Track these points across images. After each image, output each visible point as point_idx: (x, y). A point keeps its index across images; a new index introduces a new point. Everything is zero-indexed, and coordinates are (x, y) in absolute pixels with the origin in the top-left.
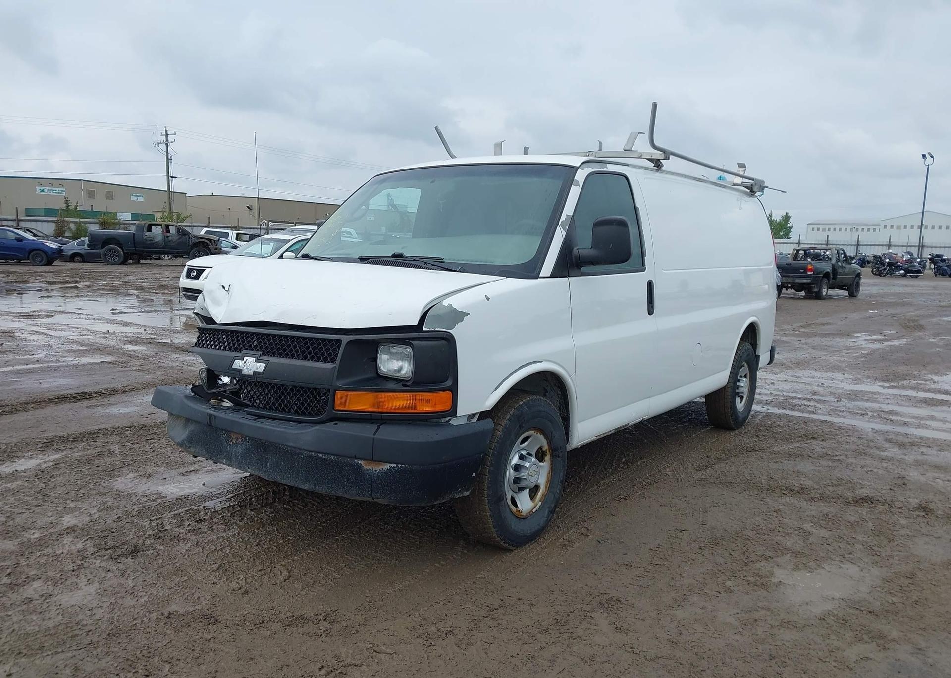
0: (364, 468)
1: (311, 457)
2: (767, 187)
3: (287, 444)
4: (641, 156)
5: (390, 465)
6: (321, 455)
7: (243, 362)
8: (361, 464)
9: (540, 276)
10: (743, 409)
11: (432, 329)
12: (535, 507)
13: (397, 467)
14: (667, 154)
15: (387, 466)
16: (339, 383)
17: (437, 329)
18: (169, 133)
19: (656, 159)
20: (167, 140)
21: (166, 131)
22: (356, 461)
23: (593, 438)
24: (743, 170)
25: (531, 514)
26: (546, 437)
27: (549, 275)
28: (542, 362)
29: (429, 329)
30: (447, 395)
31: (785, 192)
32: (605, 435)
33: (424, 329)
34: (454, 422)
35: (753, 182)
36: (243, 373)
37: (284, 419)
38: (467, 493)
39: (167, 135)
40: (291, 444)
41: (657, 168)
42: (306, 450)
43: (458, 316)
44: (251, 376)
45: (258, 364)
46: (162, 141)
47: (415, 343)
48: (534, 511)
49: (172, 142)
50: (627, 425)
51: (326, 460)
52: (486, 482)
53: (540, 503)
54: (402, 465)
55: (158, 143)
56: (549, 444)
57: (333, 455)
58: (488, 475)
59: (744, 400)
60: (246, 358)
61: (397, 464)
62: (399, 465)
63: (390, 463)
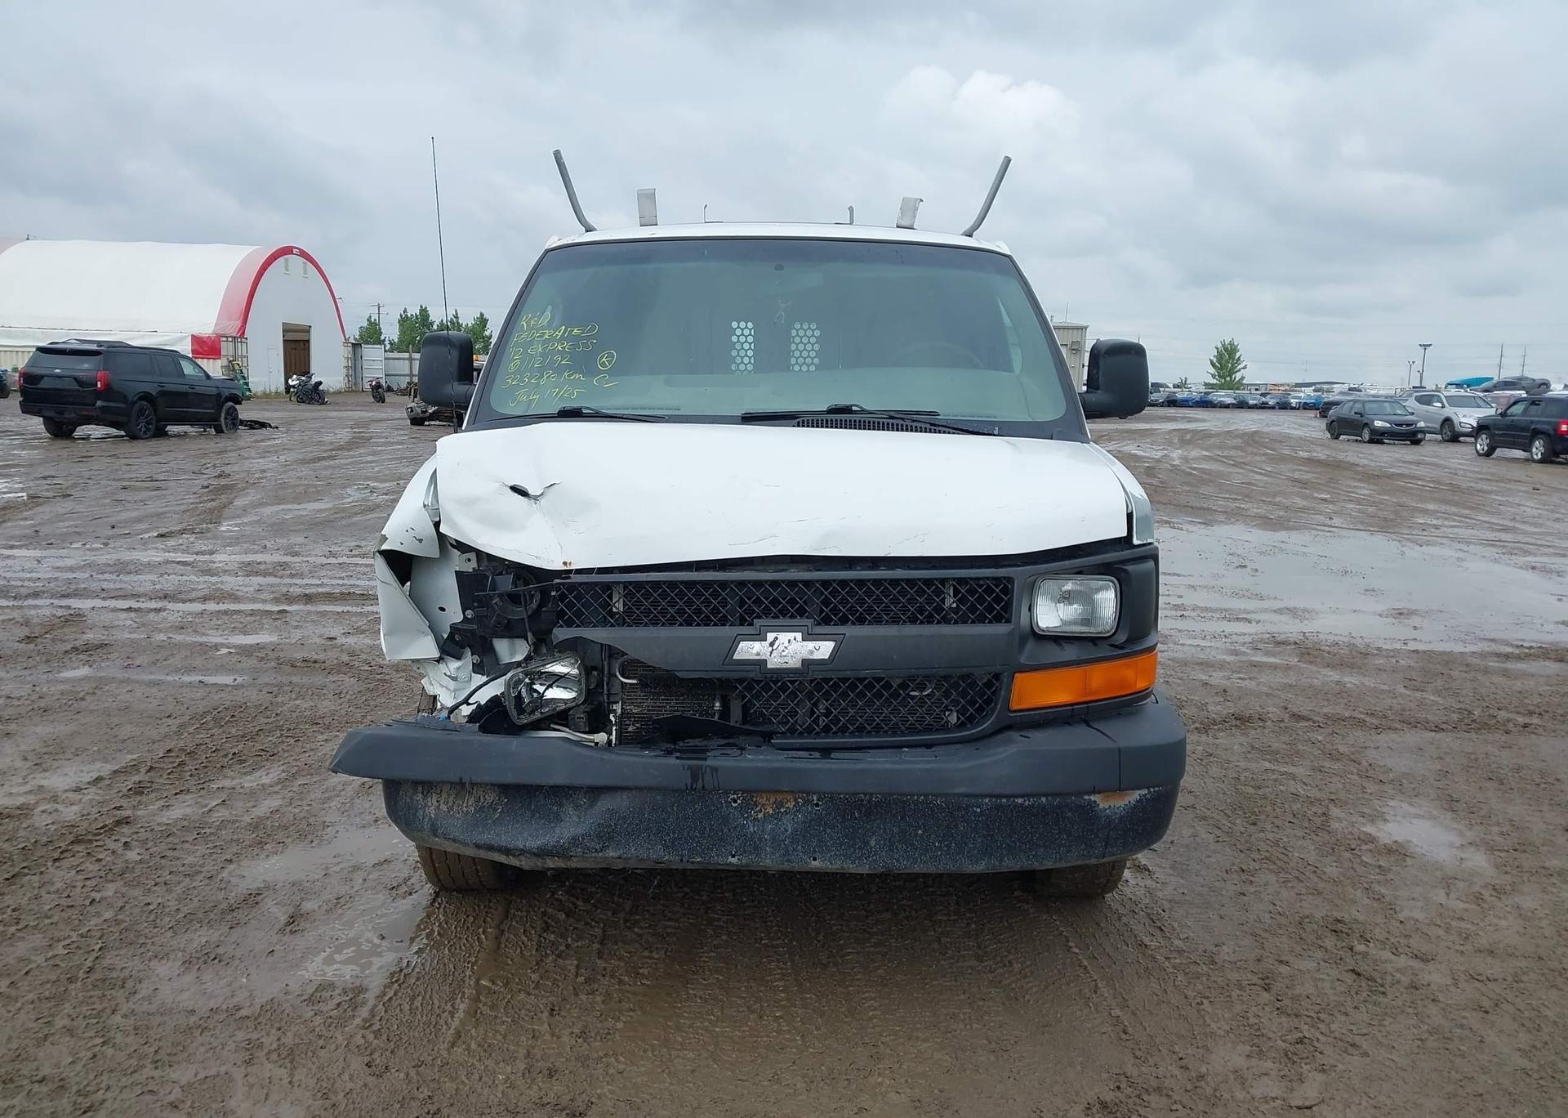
0: (1101, 806)
1: (999, 807)
3: (950, 791)
5: (1138, 792)
6: (1020, 801)
7: (766, 644)
8: (1095, 801)
13: (1149, 792)
15: (1134, 796)
16: (1023, 660)
22: (1086, 797)
29: (1140, 543)
33: (1135, 542)
36: (769, 666)
37: (886, 744)
40: (961, 790)
42: (986, 796)
44: (797, 669)
45: (811, 645)
51: (1033, 806)
54: (1158, 787)
57: (1044, 795)
60: (771, 636)
61: (1148, 788)
62: (1152, 790)
63: (1139, 788)
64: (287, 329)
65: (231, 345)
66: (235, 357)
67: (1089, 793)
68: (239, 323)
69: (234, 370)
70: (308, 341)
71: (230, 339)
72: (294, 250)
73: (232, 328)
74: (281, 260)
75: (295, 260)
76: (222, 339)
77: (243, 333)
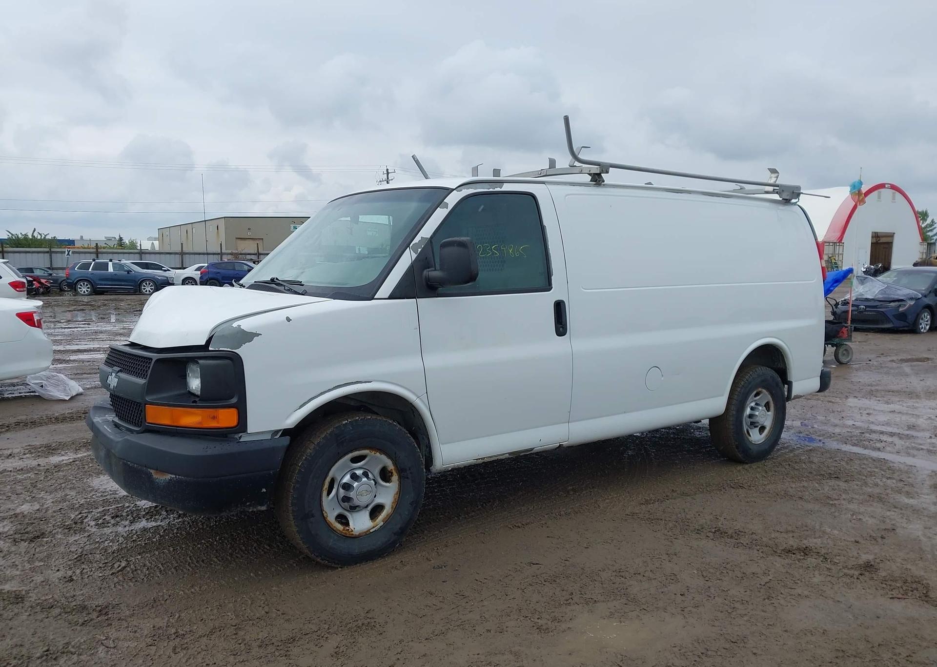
0: (154, 476)
2: (802, 193)
4: (581, 171)
5: (170, 475)
8: (151, 473)
9: (375, 297)
10: (763, 440)
11: (217, 349)
12: (374, 527)
13: (176, 477)
14: (605, 168)
15: (169, 476)
16: (148, 399)
17: (221, 349)
18: (389, 171)
19: (594, 174)
20: (388, 178)
21: (387, 170)
22: (148, 470)
23: (471, 461)
24: (776, 176)
25: (367, 534)
26: (389, 457)
27: (387, 297)
28: (371, 382)
29: (213, 349)
30: (233, 412)
31: (829, 197)
32: (496, 458)
33: (210, 349)
34: (245, 438)
35: (778, 188)
36: (110, 387)
38: (264, 508)
39: (388, 173)
41: (594, 183)
43: (248, 337)
44: (113, 390)
46: (384, 179)
47: (200, 362)
48: (371, 531)
49: (392, 180)
50: (532, 449)
52: (290, 498)
53: (383, 523)
54: (179, 476)
55: (380, 181)
56: (395, 464)
58: (292, 491)
59: (766, 431)
61: (176, 475)
62: (177, 477)
63: (172, 474)
64: (876, 236)
65: (831, 248)
66: (834, 254)
67: (151, 468)
68: (838, 234)
69: (831, 262)
70: (892, 243)
71: (831, 244)
72: (886, 186)
73: (835, 237)
74: (876, 192)
75: (886, 193)
76: (826, 244)
77: (841, 240)
